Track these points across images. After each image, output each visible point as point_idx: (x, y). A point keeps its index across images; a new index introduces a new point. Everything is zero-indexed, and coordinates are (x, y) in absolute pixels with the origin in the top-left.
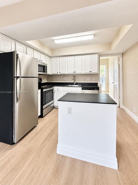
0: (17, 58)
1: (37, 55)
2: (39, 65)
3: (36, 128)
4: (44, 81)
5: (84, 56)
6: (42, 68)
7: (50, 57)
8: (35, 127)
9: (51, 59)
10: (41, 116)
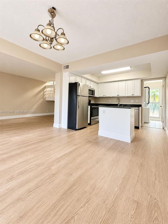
0: (79, 85)
1: (88, 83)
2: (89, 90)
3: (85, 129)
4: (92, 102)
5: (127, 81)
6: (91, 92)
7: (97, 83)
8: (85, 127)
9: (98, 85)
10: (90, 124)
